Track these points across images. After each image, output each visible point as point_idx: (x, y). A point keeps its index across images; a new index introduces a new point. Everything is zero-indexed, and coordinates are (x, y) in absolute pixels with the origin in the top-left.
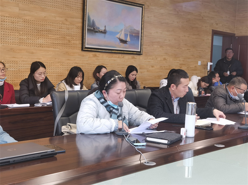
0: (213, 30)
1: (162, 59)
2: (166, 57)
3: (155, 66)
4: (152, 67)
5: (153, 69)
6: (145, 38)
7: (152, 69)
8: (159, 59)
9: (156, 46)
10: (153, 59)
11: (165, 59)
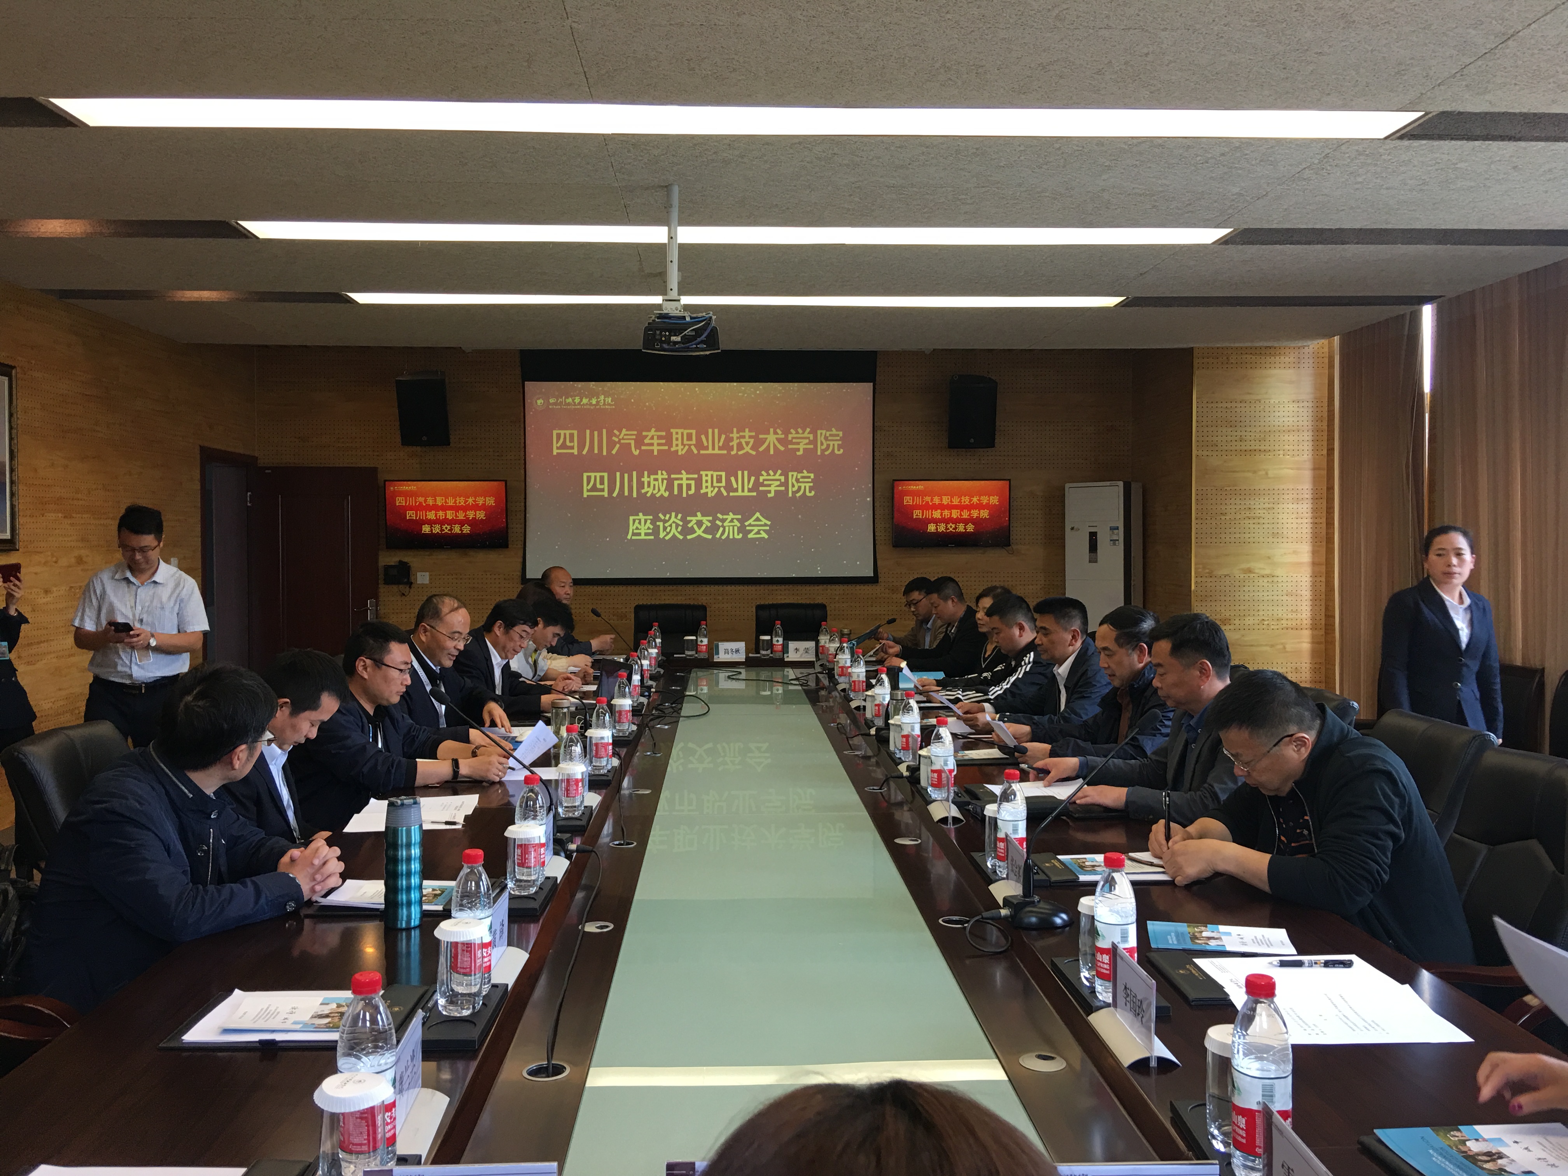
0: (202, 449)
1: (73, 560)
2: (83, 552)
3: (55, 589)
4: (47, 592)
5: (48, 599)
6: (21, 489)
7: (44, 600)
8: (63, 562)
9: (52, 516)
10: (45, 563)
11: (80, 560)
